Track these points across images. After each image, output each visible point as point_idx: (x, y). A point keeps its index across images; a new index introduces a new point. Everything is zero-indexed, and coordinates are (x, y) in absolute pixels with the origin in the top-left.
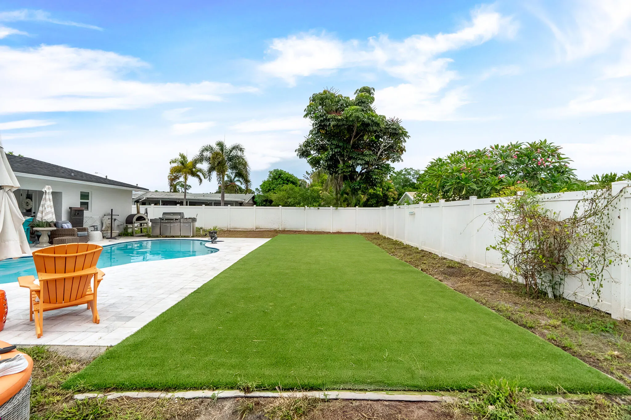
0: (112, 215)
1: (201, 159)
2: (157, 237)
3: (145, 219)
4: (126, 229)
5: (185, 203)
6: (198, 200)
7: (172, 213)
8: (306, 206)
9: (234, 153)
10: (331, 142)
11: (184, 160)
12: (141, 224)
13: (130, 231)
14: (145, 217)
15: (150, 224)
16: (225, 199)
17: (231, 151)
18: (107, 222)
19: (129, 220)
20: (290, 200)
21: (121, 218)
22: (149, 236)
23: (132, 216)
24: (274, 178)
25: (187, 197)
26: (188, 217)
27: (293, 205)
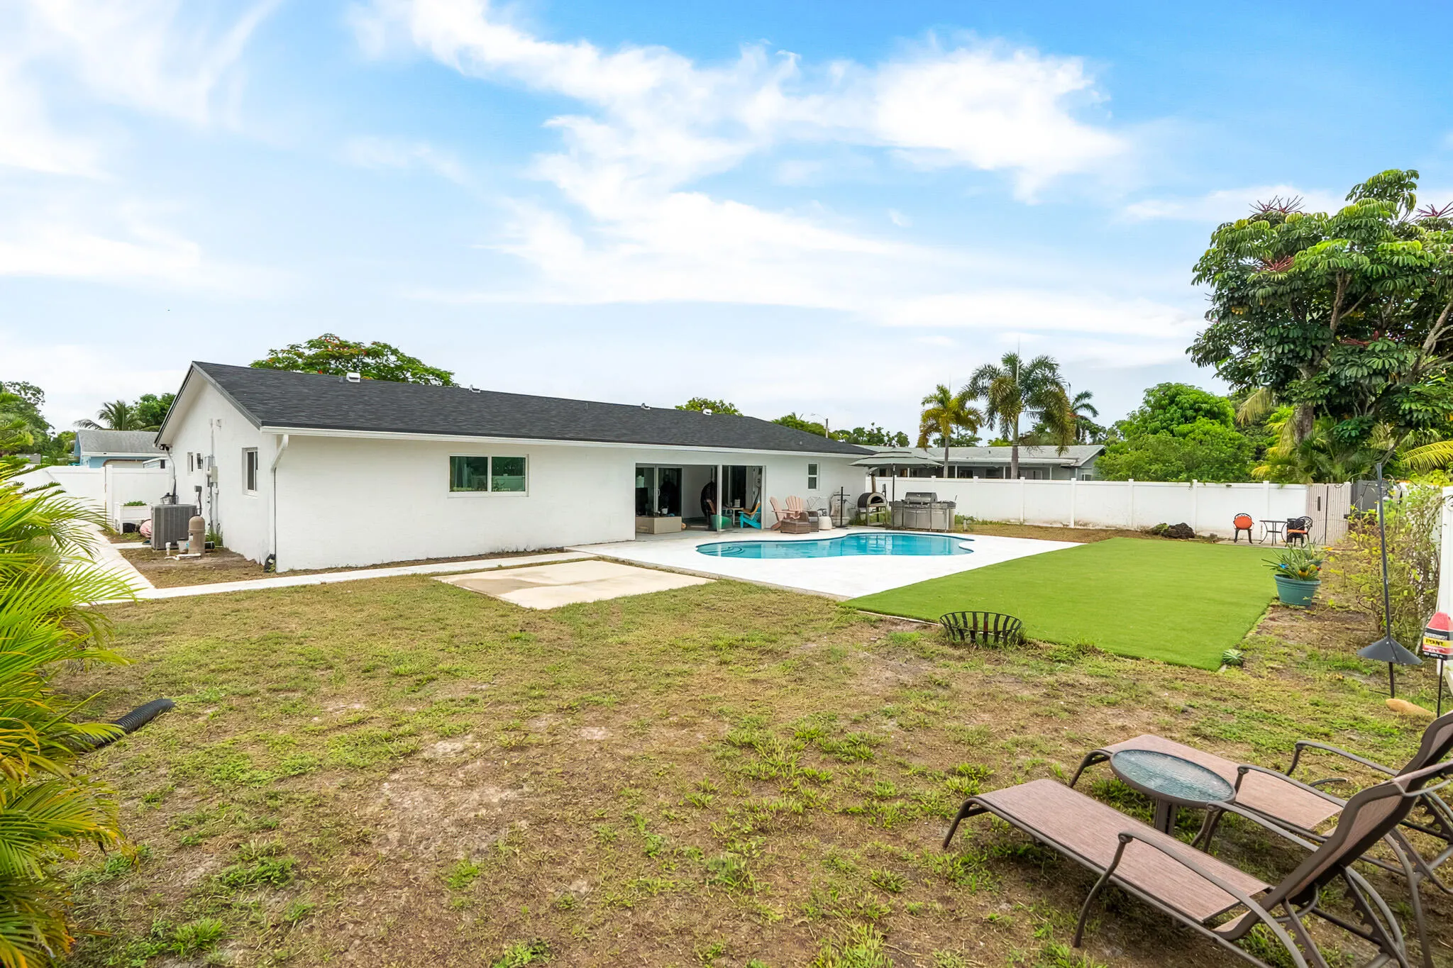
0: (842, 495)
1: (973, 392)
2: (899, 529)
3: (882, 502)
4: (858, 514)
5: (946, 472)
6: (974, 463)
7: (919, 493)
8: (1195, 481)
9: (1039, 373)
10: (1265, 332)
11: (945, 395)
12: (877, 508)
13: (863, 517)
14: (883, 498)
15: (889, 508)
16: (1020, 460)
17: (1032, 371)
18: (836, 503)
19: (862, 502)
20: (1154, 467)
21: (852, 500)
22: (888, 527)
23: (866, 496)
24: (1158, 406)
25: (950, 459)
26: (943, 500)
27: (1164, 478)
